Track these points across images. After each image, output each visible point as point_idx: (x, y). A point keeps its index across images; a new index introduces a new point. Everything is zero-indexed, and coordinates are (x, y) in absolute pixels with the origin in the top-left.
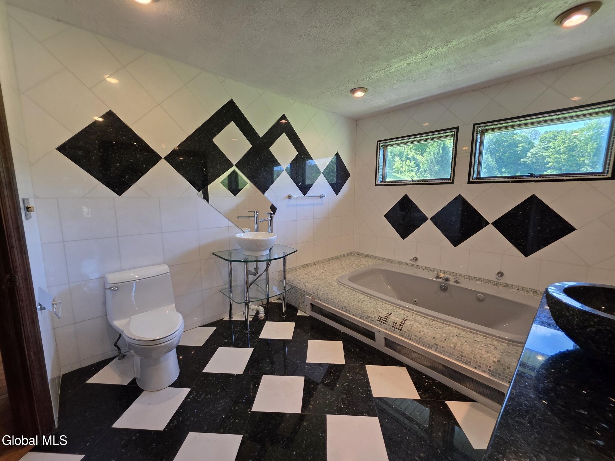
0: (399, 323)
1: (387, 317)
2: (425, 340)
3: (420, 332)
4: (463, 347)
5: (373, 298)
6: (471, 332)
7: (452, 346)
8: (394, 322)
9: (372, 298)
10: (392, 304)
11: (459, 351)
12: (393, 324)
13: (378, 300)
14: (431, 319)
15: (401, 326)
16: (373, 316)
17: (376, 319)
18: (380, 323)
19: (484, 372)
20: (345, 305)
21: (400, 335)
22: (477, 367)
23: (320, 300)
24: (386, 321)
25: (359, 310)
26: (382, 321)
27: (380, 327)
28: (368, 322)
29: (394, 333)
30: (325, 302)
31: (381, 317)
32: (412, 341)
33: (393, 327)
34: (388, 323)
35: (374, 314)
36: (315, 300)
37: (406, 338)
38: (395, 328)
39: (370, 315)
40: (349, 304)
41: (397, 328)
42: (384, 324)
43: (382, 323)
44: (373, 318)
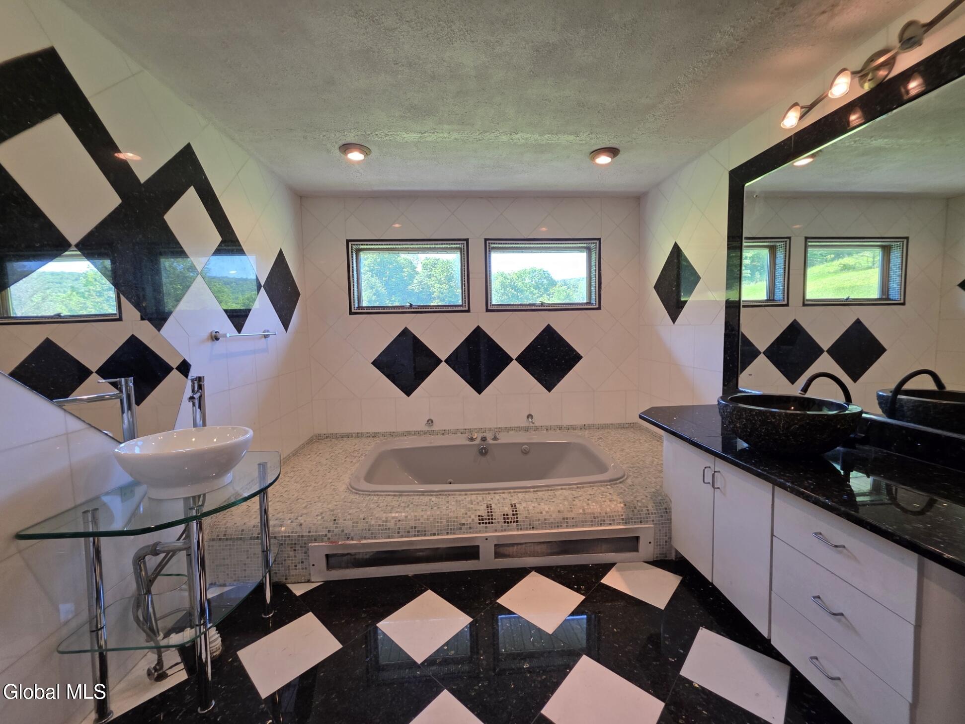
0: (510, 513)
1: (490, 511)
2: (552, 520)
3: (541, 513)
4: (592, 507)
5: (443, 495)
6: (578, 488)
7: (581, 511)
8: (504, 515)
9: (440, 495)
10: (476, 492)
11: (590, 514)
12: (504, 518)
13: (452, 495)
14: (534, 491)
15: (515, 516)
16: (470, 521)
17: (476, 523)
18: (484, 525)
19: (619, 524)
20: (413, 524)
21: (518, 530)
22: (612, 522)
23: (352, 539)
24: (492, 519)
25: (441, 522)
26: (486, 521)
27: (486, 532)
28: (464, 533)
29: (509, 530)
30: (365, 538)
31: (482, 517)
32: (537, 529)
33: (505, 522)
34: (496, 521)
35: (470, 517)
36: (340, 543)
37: (527, 529)
38: (508, 522)
39: (463, 521)
40: (419, 520)
41: (511, 522)
42: (491, 525)
43: (488, 525)
44: (470, 523)
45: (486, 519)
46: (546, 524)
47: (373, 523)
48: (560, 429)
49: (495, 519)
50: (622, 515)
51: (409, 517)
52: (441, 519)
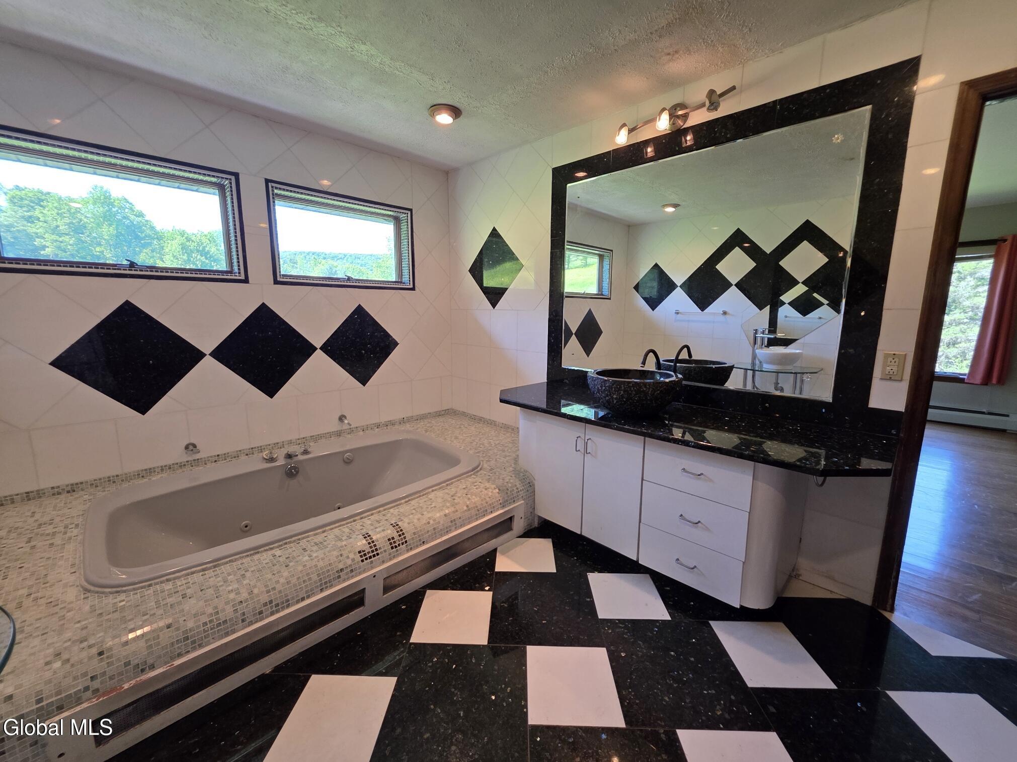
0: (396, 535)
1: (371, 543)
2: (441, 527)
3: (429, 523)
4: (473, 501)
5: (290, 542)
6: (447, 485)
7: (465, 508)
8: (389, 540)
9: (286, 543)
10: (337, 525)
11: (474, 508)
12: (391, 544)
13: (303, 538)
14: (406, 502)
15: (402, 537)
16: (349, 562)
17: (358, 562)
18: (369, 561)
19: (498, 509)
20: (265, 598)
21: (408, 551)
22: (492, 510)
23: (152, 667)
24: (376, 550)
25: (310, 579)
26: (370, 555)
27: (372, 568)
28: (344, 581)
29: (400, 554)
30: (180, 655)
31: (363, 551)
32: (427, 543)
33: (392, 548)
34: (382, 550)
35: (348, 557)
36: (126, 686)
37: (417, 547)
38: (396, 547)
39: (341, 566)
40: (274, 589)
41: (399, 545)
42: (377, 557)
43: (373, 559)
44: (350, 566)
45: (369, 553)
46: (436, 533)
47: (190, 624)
48: (377, 428)
49: (380, 548)
50: (499, 500)
51: (256, 591)
52: (308, 574)
